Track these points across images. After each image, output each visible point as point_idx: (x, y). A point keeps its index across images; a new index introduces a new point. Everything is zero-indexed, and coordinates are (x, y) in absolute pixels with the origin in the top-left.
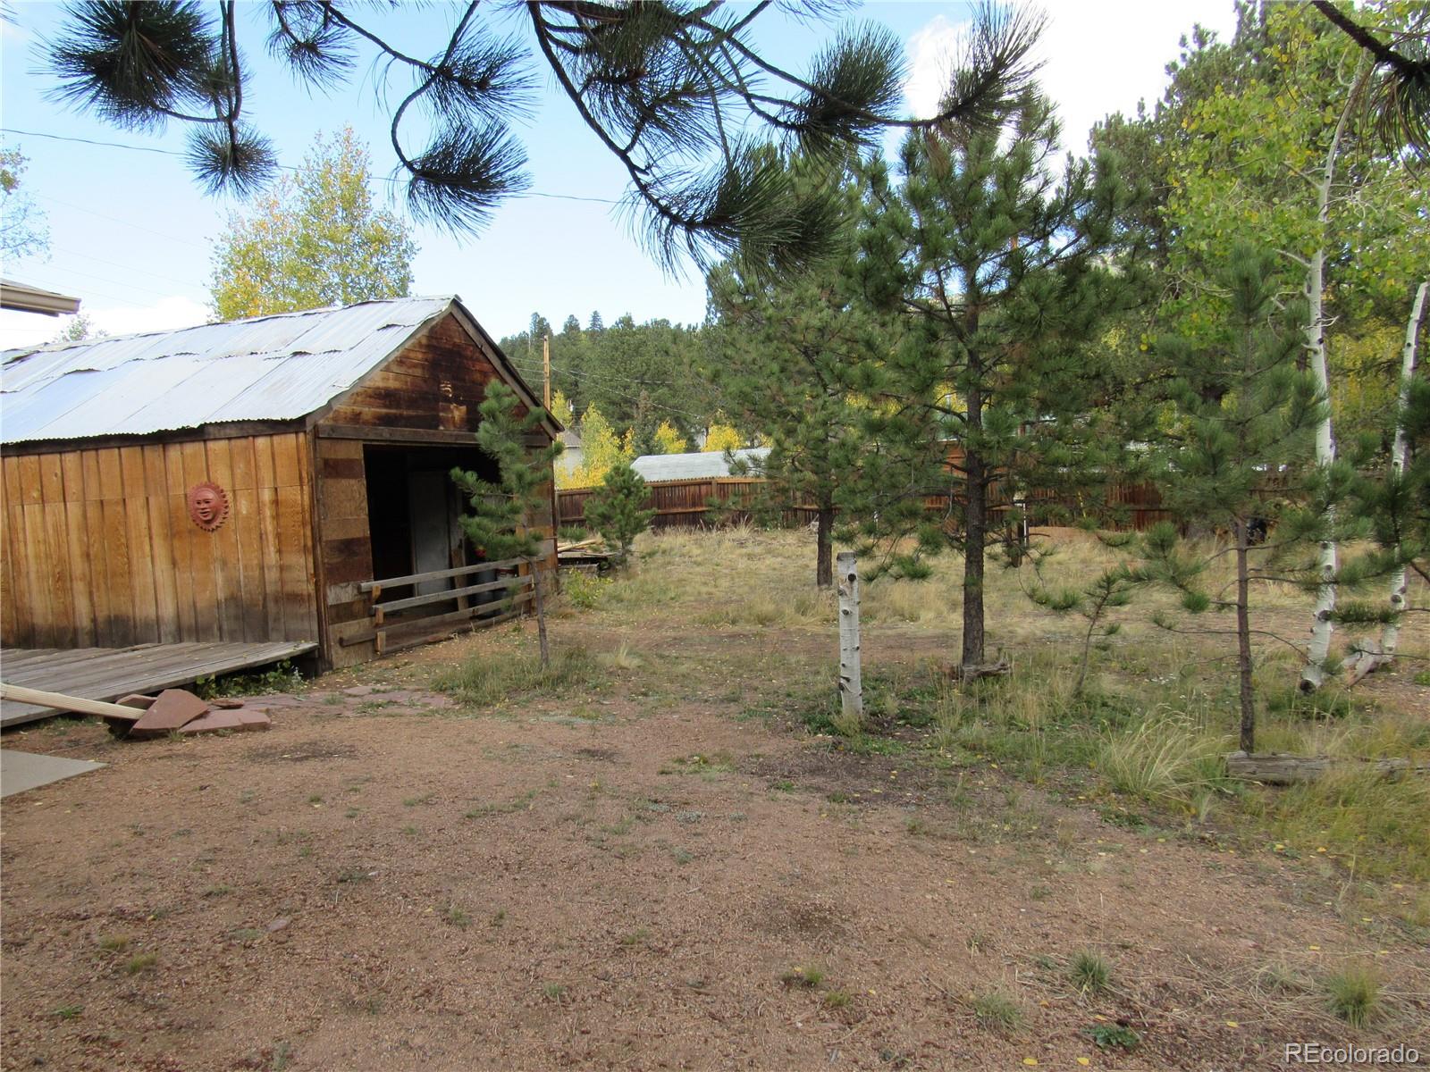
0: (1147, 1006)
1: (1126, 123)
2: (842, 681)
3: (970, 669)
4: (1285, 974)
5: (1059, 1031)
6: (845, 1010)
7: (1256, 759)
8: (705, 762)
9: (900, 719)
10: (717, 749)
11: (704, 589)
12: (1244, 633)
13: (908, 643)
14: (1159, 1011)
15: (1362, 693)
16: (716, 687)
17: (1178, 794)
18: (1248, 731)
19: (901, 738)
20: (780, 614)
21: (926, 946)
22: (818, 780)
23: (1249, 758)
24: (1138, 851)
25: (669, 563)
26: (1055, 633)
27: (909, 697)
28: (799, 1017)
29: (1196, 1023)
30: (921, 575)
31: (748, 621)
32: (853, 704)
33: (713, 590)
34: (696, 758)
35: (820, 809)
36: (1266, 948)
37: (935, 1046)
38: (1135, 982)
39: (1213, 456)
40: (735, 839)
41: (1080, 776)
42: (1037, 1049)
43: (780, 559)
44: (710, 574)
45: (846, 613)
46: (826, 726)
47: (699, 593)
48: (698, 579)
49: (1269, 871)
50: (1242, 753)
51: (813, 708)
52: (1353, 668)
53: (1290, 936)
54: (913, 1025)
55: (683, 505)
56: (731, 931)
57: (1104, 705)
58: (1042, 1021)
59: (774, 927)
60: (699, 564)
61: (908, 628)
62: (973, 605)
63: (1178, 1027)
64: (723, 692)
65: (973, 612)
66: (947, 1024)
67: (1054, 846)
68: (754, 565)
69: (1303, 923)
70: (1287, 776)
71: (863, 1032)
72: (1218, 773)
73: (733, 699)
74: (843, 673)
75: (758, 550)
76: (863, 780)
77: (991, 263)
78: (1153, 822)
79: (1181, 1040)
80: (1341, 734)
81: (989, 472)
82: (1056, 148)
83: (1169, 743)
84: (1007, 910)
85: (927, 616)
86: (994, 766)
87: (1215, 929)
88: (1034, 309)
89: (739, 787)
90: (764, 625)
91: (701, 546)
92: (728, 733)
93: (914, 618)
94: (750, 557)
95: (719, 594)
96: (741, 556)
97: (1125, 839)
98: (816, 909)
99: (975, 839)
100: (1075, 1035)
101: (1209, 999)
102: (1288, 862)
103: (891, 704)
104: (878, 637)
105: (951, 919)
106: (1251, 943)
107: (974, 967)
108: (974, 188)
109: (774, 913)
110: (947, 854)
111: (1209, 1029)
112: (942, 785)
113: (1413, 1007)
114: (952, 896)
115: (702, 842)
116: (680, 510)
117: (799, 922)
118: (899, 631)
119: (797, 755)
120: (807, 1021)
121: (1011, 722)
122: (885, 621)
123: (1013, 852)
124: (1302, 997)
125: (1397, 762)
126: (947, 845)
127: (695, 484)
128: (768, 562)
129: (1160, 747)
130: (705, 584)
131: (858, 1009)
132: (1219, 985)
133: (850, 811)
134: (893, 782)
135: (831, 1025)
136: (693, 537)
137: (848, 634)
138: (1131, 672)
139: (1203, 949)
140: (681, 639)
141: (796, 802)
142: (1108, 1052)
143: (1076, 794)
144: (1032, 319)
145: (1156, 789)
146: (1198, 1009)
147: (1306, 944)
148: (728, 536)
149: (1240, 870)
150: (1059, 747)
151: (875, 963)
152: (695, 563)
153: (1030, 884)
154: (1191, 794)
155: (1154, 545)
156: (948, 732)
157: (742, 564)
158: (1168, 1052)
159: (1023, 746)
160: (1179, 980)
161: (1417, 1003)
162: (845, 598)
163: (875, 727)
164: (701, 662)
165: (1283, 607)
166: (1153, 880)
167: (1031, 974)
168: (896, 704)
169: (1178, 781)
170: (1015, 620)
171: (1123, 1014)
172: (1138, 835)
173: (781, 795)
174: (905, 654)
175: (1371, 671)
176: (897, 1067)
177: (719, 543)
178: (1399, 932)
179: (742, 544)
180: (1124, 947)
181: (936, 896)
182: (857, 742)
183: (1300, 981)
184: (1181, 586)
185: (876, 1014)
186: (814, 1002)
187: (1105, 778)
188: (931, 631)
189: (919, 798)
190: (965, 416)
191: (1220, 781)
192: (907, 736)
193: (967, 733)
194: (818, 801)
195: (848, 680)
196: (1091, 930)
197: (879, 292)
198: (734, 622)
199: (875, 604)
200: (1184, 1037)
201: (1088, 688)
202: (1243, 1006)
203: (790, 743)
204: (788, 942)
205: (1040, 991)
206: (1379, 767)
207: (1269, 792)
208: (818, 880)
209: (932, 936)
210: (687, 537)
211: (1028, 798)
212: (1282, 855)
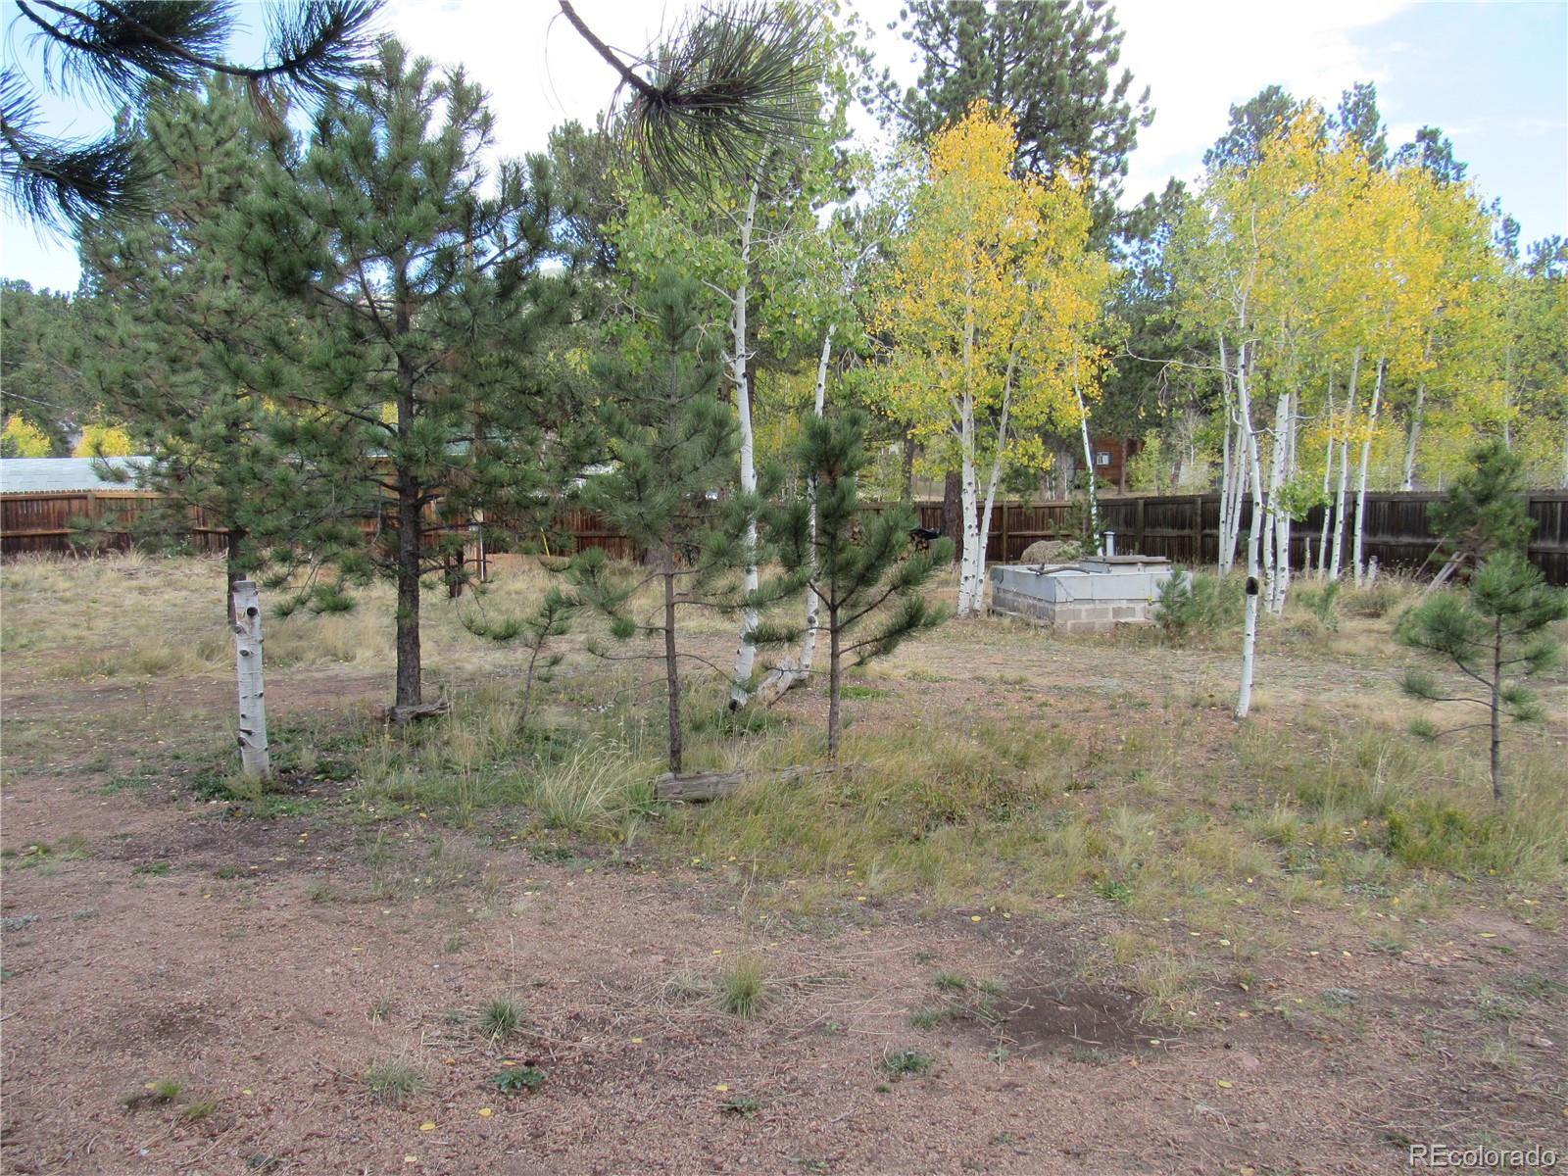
0: (558, 1040)
1: (586, 133)
2: (243, 735)
3: (404, 712)
4: (689, 984)
5: (463, 1086)
6: (206, 1121)
7: (682, 779)
8: (46, 851)
9: (318, 773)
10: (66, 833)
11: (74, 632)
12: (671, 657)
13: (339, 686)
14: (568, 1043)
15: (782, 708)
16: (77, 755)
17: (609, 822)
18: (675, 753)
19: (319, 795)
20: (179, 660)
21: (321, 1026)
22: (206, 856)
23: (676, 778)
24: (564, 885)
25: (22, 600)
26: (505, 667)
27: (332, 747)
28: (146, 1143)
29: (603, 1048)
30: (343, 607)
31: (131, 671)
32: (257, 759)
33: (85, 633)
34: (33, 848)
35: (203, 890)
36: (674, 960)
37: (319, 1136)
38: (547, 1019)
39: (638, 482)
40: (80, 942)
41: (514, 815)
42: (437, 1112)
43: (184, 593)
44: (83, 613)
45: (245, 654)
46: (219, 791)
47: (64, 638)
48: (65, 620)
49: (684, 886)
50: (670, 775)
51: (207, 771)
52: (775, 685)
53: (697, 945)
54: (293, 1120)
55: (46, 523)
56: (58, 1057)
57: (547, 738)
58: (445, 1081)
59: (124, 1040)
60: (67, 601)
61: (342, 669)
62: (407, 639)
63: (585, 1055)
64: (87, 760)
65: (408, 648)
66: (336, 1108)
67: (479, 893)
68: (145, 601)
69: (709, 930)
70: (708, 793)
71: (230, 1140)
72: (647, 797)
73: (100, 769)
74: (244, 725)
75: (154, 582)
76: (263, 849)
77: (422, 259)
78: (583, 854)
79: (586, 1067)
80: (758, 747)
81: (425, 491)
82: (490, 142)
83: (601, 771)
84: (419, 969)
85: (363, 654)
86: (423, 815)
87: (629, 950)
88: (466, 314)
89: (93, 877)
90: (153, 674)
91: (71, 578)
92: (85, 811)
93: (348, 658)
94: (142, 591)
95: (93, 638)
96: (130, 590)
97: (552, 874)
98: (182, 1010)
99: (391, 898)
100: (479, 1087)
101: (617, 1021)
102: (704, 875)
103: (308, 758)
104: (303, 681)
105: (352, 991)
106: (661, 958)
107: (374, 1039)
108: (399, 171)
109: (122, 1026)
110: (357, 919)
111: (615, 1050)
112: (359, 843)
113: (792, 989)
114: (356, 965)
115: (29, 953)
116: (40, 531)
117: (157, 1029)
118: (330, 673)
119: (181, 831)
120: (156, 1145)
121: (446, 766)
122: (313, 663)
123: (432, 906)
124: (701, 1000)
125: (799, 769)
126: (358, 909)
127: (62, 498)
128: (166, 597)
129: (593, 777)
130: (75, 626)
131: (226, 1116)
132: (628, 1005)
133: (242, 887)
134: (303, 846)
135: (188, 1143)
136: (61, 566)
137: (249, 680)
138: (577, 702)
139: (616, 972)
140: (33, 698)
141: (170, 885)
142: (511, 1097)
143: (507, 835)
144: (464, 324)
145: (588, 820)
146: (607, 1032)
147: (710, 949)
148: (111, 564)
149: (660, 889)
150: (495, 788)
151: (256, 1058)
152: (61, 599)
153: (446, 937)
154: (620, 821)
155: (584, 571)
156: (371, 783)
157: (130, 600)
158: (572, 1082)
159: (455, 789)
160: (589, 1008)
161: (795, 986)
162: (244, 637)
163: (286, 786)
164: (57, 726)
165: (725, 631)
166: (576, 912)
167: (439, 1032)
168: (313, 757)
169: (608, 809)
170: (465, 655)
171: (532, 1054)
172: (567, 868)
173: (151, 880)
174: (332, 700)
175: (791, 688)
176: (269, 1170)
177: (98, 575)
178: (788, 924)
179: (131, 575)
180: (540, 985)
181: (338, 968)
182: (259, 806)
183: (701, 985)
184: (610, 613)
185: (249, 1116)
186: (167, 1121)
187: (538, 814)
188: (368, 671)
189: (332, 862)
190: (396, 428)
191: (648, 806)
192: (325, 792)
193: (393, 782)
194: (202, 880)
195: (249, 733)
196: (506, 975)
197: (285, 278)
198: (111, 673)
199: (304, 643)
200: (590, 1063)
201: (531, 722)
202: (648, 1021)
203: (172, 815)
204: (140, 1055)
205: (447, 1049)
206: (786, 776)
207: (692, 809)
208: (189, 975)
209: (328, 1014)
210: (50, 566)
211: (455, 844)
212: (699, 869)
